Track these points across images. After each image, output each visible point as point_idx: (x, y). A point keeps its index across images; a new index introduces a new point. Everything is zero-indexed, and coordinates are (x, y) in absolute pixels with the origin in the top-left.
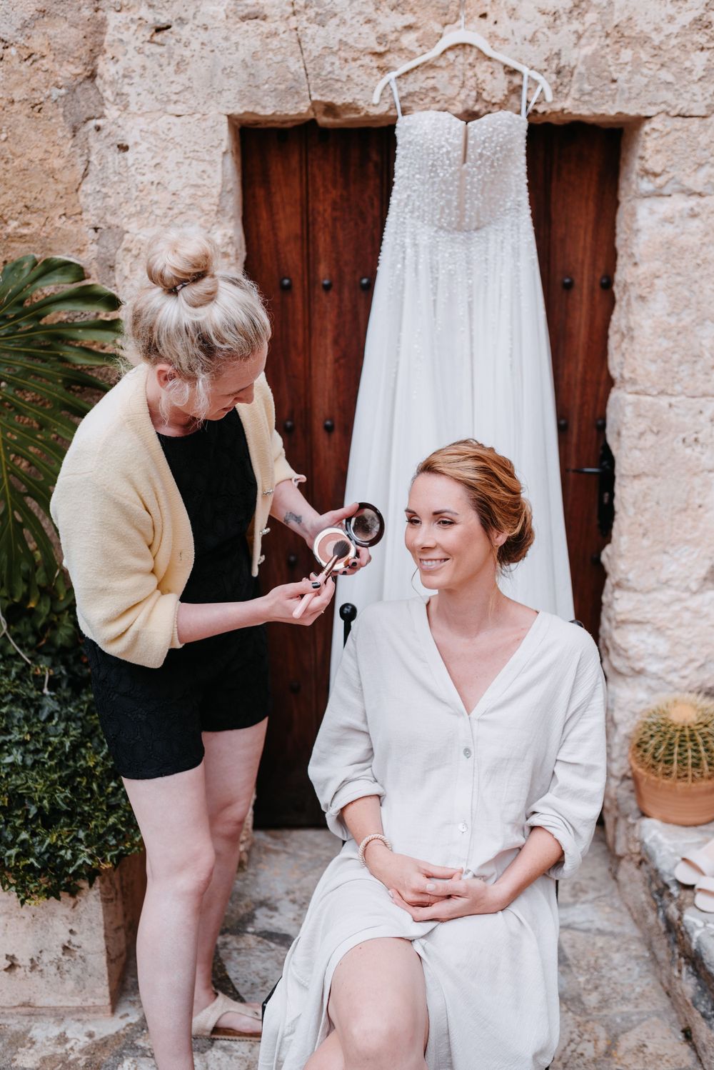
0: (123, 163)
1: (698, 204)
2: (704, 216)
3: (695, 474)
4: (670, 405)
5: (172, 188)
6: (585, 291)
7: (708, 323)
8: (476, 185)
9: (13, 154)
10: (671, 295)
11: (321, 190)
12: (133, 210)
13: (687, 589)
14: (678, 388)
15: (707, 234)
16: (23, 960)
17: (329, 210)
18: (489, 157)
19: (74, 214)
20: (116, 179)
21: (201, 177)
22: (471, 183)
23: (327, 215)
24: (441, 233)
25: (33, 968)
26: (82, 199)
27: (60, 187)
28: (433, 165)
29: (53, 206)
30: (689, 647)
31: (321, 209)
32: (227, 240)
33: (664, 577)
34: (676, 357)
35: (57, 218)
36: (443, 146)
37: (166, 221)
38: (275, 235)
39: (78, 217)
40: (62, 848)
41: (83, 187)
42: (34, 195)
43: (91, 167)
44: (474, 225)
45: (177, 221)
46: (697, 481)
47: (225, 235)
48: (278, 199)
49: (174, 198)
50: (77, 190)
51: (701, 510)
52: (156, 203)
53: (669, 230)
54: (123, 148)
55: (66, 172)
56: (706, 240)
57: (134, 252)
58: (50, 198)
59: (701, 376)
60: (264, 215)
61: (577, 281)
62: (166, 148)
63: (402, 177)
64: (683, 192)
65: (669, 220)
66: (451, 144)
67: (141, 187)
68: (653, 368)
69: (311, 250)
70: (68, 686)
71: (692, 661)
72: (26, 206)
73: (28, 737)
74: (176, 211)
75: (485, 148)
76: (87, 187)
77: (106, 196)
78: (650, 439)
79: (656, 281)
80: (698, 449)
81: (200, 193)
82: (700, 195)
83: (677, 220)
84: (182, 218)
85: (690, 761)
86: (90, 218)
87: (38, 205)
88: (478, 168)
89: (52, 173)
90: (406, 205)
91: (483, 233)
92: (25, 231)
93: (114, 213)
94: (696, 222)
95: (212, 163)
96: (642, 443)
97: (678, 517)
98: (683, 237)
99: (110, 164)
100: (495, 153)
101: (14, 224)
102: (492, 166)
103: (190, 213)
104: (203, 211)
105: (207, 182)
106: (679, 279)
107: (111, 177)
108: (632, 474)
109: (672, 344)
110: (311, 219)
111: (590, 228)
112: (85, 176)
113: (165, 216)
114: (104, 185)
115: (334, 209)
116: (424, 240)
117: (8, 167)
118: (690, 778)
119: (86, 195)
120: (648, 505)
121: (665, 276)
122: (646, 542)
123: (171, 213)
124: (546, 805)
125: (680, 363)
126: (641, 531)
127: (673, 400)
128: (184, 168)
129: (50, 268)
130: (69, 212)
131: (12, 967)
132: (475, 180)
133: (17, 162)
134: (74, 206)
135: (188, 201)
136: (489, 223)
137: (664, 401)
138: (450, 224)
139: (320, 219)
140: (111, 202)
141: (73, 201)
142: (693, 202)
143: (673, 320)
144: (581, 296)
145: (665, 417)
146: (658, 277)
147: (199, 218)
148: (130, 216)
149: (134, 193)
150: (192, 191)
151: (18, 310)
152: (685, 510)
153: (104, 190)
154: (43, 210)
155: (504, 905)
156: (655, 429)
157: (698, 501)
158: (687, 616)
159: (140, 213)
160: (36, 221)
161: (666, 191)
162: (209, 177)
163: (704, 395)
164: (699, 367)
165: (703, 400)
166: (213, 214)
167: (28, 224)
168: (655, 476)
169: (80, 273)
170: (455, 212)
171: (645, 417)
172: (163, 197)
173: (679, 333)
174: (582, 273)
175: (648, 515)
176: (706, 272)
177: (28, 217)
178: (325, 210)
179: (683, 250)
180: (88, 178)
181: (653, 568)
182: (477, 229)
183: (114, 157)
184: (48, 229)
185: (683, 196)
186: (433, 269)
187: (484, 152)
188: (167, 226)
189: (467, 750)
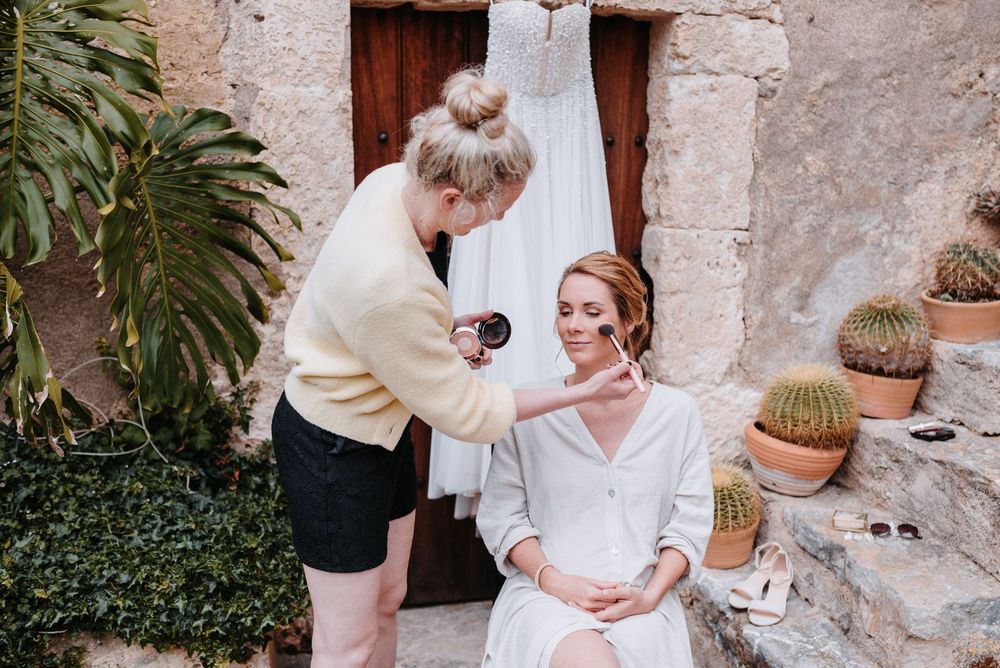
0: (259, 31)
1: (716, 82)
2: (720, 91)
3: (717, 290)
4: (698, 236)
5: (301, 53)
6: (623, 148)
7: (725, 172)
8: (556, 60)
9: (161, 19)
10: (698, 150)
11: (414, 61)
12: (266, 70)
13: (713, 382)
14: (704, 223)
15: (723, 104)
17: (420, 78)
18: (567, 39)
19: (214, 73)
20: (252, 44)
21: (327, 45)
22: (552, 58)
23: (418, 82)
24: (525, 97)
26: (221, 60)
27: (203, 49)
28: (522, 43)
29: (196, 65)
30: (715, 429)
31: (413, 76)
33: (695, 373)
34: (702, 198)
35: (199, 75)
36: (531, 29)
37: (296, 81)
38: (375, 96)
39: (217, 75)
41: (223, 50)
42: (179, 54)
43: (231, 33)
44: (552, 91)
45: (305, 81)
46: (719, 296)
48: (377, 66)
49: (303, 62)
50: (217, 52)
51: (722, 319)
52: (287, 65)
53: (695, 100)
54: (260, 18)
55: (209, 36)
56: (722, 108)
57: (267, 106)
58: (194, 58)
59: (720, 214)
60: (366, 80)
61: (617, 140)
62: (296, 20)
64: (704, 71)
65: (695, 93)
66: (538, 27)
67: (274, 51)
68: (685, 207)
69: (404, 109)
70: (207, 486)
71: (717, 440)
72: (171, 64)
73: (193, 527)
74: (304, 73)
75: (564, 31)
76: (227, 50)
77: (243, 58)
78: (684, 263)
79: (687, 140)
80: (719, 270)
81: (325, 59)
82: (717, 74)
83: (701, 93)
84: (310, 79)
85: (730, 514)
86: (229, 76)
87: (183, 63)
88: (559, 46)
89: (196, 37)
91: (557, 98)
92: (170, 85)
93: (250, 73)
94: (715, 95)
95: (336, 34)
96: (677, 266)
97: (704, 325)
98: (704, 106)
99: (248, 31)
102: (569, 46)
103: (316, 74)
104: (328, 73)
105: (333, 49)
106: (703, 138)
107: (248, 42)
108: (669, 291)
109: (699, 188)
110: (404, 84)
111: (627, 98)
112: (225, 40)
113: (295, 77)
114: (241, 49)
115: (423, 77)
116: (511, 103)
117: (157, 29)
118: (730, 528)
119: (226, 57)
120: (683, 315)
121: (693, 135)
122: (681, 346)
123: (300, 74)
124: (672, 530)
125: (705, 203)
126: (678, 336)
127: (700, 232)
128: (313, 37)
129: (202, 116)
130: (210, 70)
132: (556, 56)
133: (164, 26)
134: (214, 65)
135: (315, 65)
136: (562, 91)
137: (694, 233)
138: (532, 90)
139: (412, 85)
140: (248, 63)
141: (214, 62)
142: (712, 79)
143: (699, 170)
144: (621, 150)
145: (695, 245)
146: (687, 136)
147: (324, 79)
148: (265, 75)
149: (268, 57)
150: (319, 57)
151: (175, 152)
152: (710, 319)
153: (242, 53)
154: (187, 68)
155: (654, 606)
156: (687, 255)
157: (720, 312)
158: (713, 404)
159: (272, 73)
160: (180, 77)
161: (692, 71)
162: (334, 45)
163: (723, 228)
164: (718, 206)
165: (722, 232)
166: (336, 76)
167: (173, 79)
168: (688, 292)
169: (227, 122)
170: (537, 81)
171: (679, 245)
172: (293, 61)
173: (704, 180)
174: (621, 134)
175: (683, 325)
176: (722, 134)
177: (173, 74)
178: (416, 78)
179: (706, 116)
180: (227, 42)
181: (687, 366)
182: (553, 95)
183: (251, 25)
184: (191, 84)
185: (705, 74)
187: (565, 35)
188: (296, 86)
189: (611, 491)
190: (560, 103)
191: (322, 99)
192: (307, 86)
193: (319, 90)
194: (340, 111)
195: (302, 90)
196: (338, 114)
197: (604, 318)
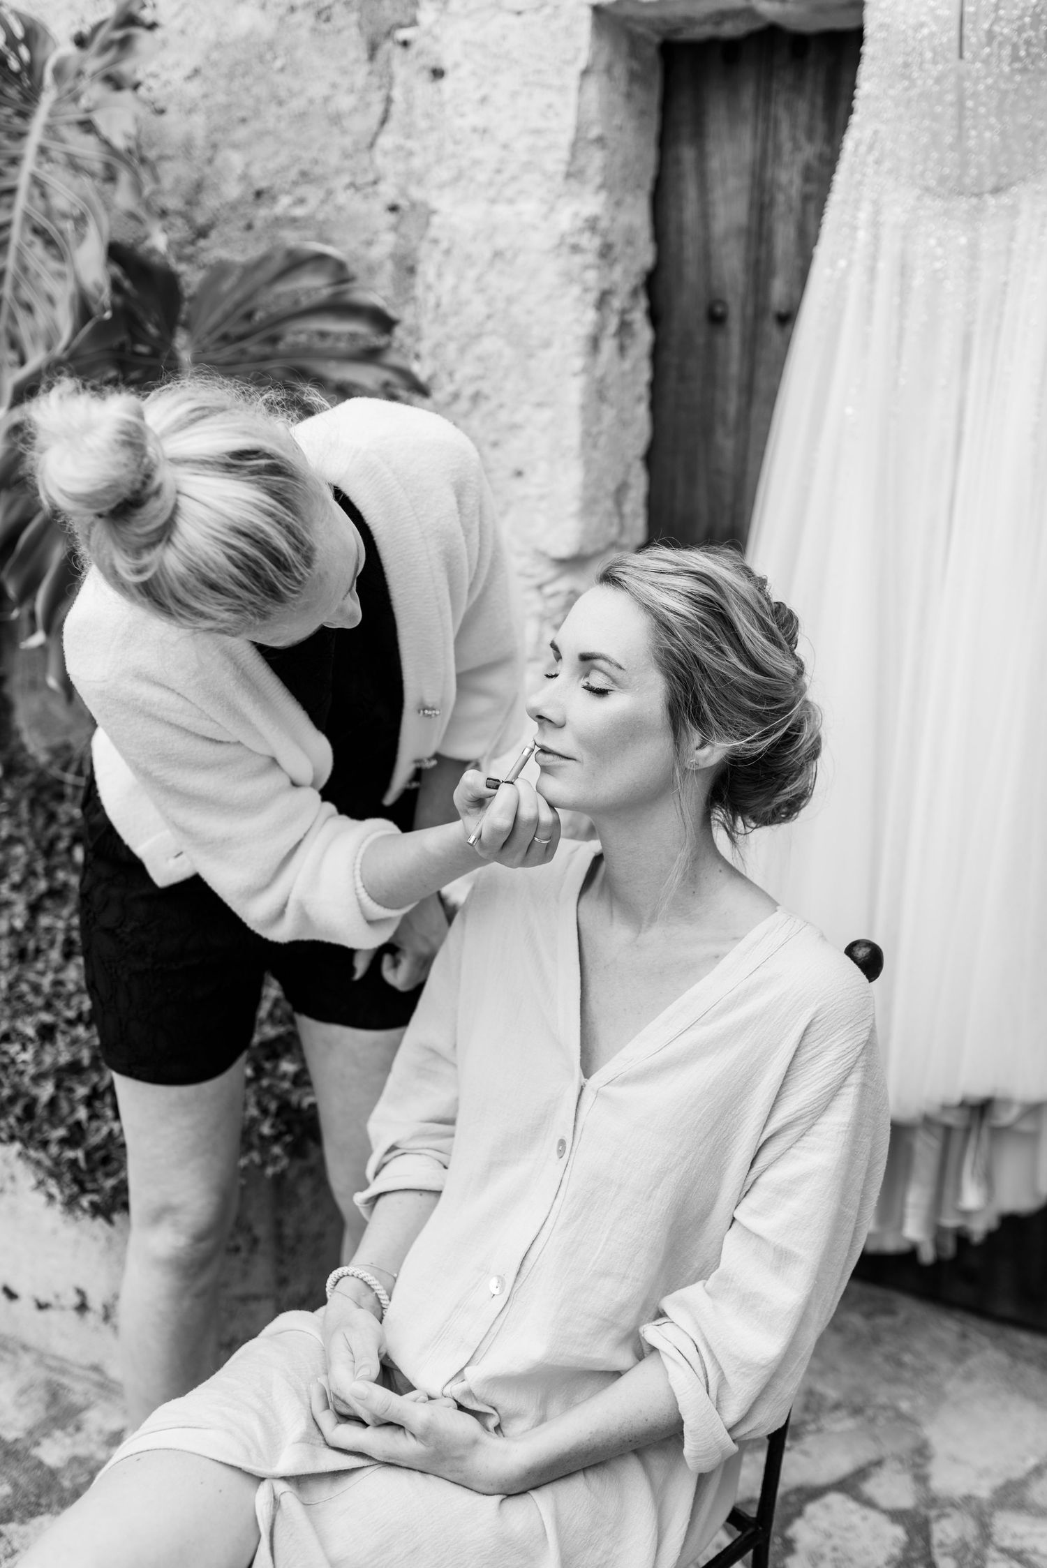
0: (436, 98)
5: (502, 137)
8: (984, 99)
9: (289, 90)
11: (788, 146)
12: (446, 175)
16: (95, 1302)
17: (797, 181)
18: (1007, 39)
19: (367, 186)
20: (425, 125)
21: (545, 116)
22: (975, 95)
23: (794, 192)
24: (928, 201)
25: (107, 1317)
26: (379, 160)
27: (348, 141)
28: (906, 65)
29: (338, 172)
31: (785, 180)
32: (579, 223)
35: (341, 191)
36: (922, 25)
37: (492, 192)
38: (707, 227)
39: (370, 190)
41: (380, 140)
42: (314, 154)
43: (393, 108)
44: (989, 182)
45: (509, 192)
47: (576, 215)
48: (714, 164)
49: (504, 153)
50: (372, 145)
52: (480, 162)
54: (438, 74)
55: (357, 116)
57: (444, 245)
58: (333, 159)
62: (496, 71)
63: (868, 96)
66: (936, 19)
67: (459, 136)
69: (763, 253)
72: (302, 173)
74: (506, 176)
75: (997, 20)
76: (386, 140)
77: (410, 154)
81: (542, 144)
84: (515, 187)
86: (388, 191)
87: (318, 170)
88: (986, 62)
89: (336, 119)
90: (871, 148)
91: (1005, 199)
92: (299, 212)
93: (420, 182)
95: (562, 90)
99: (419, 102)
100: (1020, 30)
101: (285, 201)
102: (1015, 58)
103: (527, 177)
104: (544, 173)
105: (554, 124)
107: (419, 121)
110: (766, 199)
112: (384, 121)
113: (490, 184)
114: (408, 136)
115: (806, 179)
116: (894, 214)
117: (283, 111)
119: (386, 154)
123: (499, 178)
128: (522, 102)
129: (297, 262)
130: (360, 180)
131: (82, 1307)
132: (981, 87)
133: (294, 103)
134: (366, 170)
135: (525, 158)
136: (1023, 179)
138: (942, 180)
139: (782, 199)
140: (417, 163)
141: (366, 163)
147: (539, 186)
148: (442, 186)
149: (450, 147)
150: (531, 140)
151: (246, 327)
153: (408, 144)
154: (324, 178)
159: (457, 178)
160: (313, 195)
162: (557, 115)
166: (559, 179)
167: (303, 201)
169: (340, 273)
170: (952, 156)
172: (487, 152)
177: (303, 190)
178: (791, 183)
180: (388, 125)
182: (996, 190)
183: (423, 88)
184: (328, 208)
186: (904, 271)
187: (997, 29)
188: (493, 201)
189: (562, 1142)
190: (1014, 211)
191: (535, 228)
192: (511, 201)
193: (530, 208)
194: (565, 250)
195: (502, 211)
196: (558, 255)
197: (618, 703)
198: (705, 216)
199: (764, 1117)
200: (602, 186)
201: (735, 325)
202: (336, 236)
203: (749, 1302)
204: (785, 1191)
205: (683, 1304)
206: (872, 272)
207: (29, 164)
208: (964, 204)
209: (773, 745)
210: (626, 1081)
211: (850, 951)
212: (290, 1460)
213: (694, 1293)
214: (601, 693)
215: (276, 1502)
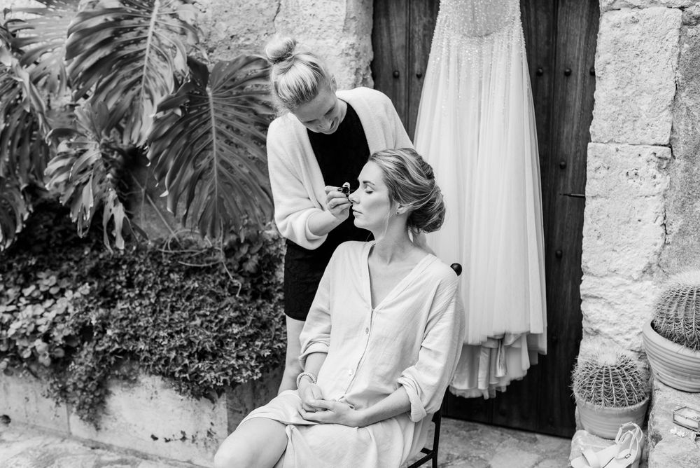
0: (297, 4)
1: (638, 14)
2: (641, 22)
3: (635, 198)
4: (617, 150)
5: (320, 17)
6: (579, 78)
7: (645, 94)
8: (480, 7)
10: (617, 76)
11: (418, 18)
12: (301, 30)
13: (630, 277)
14: (623, 138)
15: (643, 34)
16: (189, 436)
17: (422, 30)
19: (271, 34)
20: (293, 13)
21: (335, 10)
23: (420, 34)
24: (465, 38)
25: (193, 441)
26: (276, 25)
27: (265, 19)
29: (261, 29)
30: (632, 319)
31: (417, 30)
32: (348, 46)
33: (613, 267)
34: (621, 117)
35: (263, 36)
37: (317, 36)
40: (203, 371)
41: (277, 18)
42: (252, 23)
43: (281, 7)
44: (484, 33)
45: (323, 36)
46: (637, 203)
47: (347, 43)
48: (393, 24)
49: (321, 23)
50: (274, 20)
51: (640, 223)
52: (312, 26)
53: (617, 32)
55: (268, 10)
56: (643, 38)
58: (260, 25)
59: (639, 130)
60: (385, 34)
61: (574, 71)
63: (444, 5)
64: (628, 6)
65: (617, 26)
67: (305, 17)
68: (605, 124)
69: (411, 54)
70: (251, 295)
71: (633, 329)
72: (248, 30)
74: (322, 30)
76: (279, 18)
77: (288, 23)
78: (603, 172)
79: (608, 66)
80: (638, 181)
81: (334, 20)
82: (639, 7)
83: (623, 26)
84: (325, 34)
87: (254, 29)
89: (261, 11)
90: (446, 21)
91: (490, 38)
92: (247, 43)
94: (637, 26)
96: (597, 175)
97: (623, 226)
98: (627, 36)
99: (290, 6)
101: (242, 39)
103: (329, 31)
104: (336, 29)
105: (338, 13)
106: (623, 65)
107: (291, 12)
108: (591, 195)
109: (618, 109)
110: (411, 36)
112: (278, 12)
113: (317, 33)
114: (287, 17)
115: (424, 29)
116: (454, 43)
117: (241, 8)
119: (279, 23)
120: (601, 217)
121: (614, 62)
122: (599, 242)
123: (319, 31)
125: (624, 122)
126: (596, 234)
127: (619, 146)
128: (327, 5)
129: (249, 61)
130: (269, 32)
131: (184, 439)
132: (479, 4)
133: (245, 6)
134: (271, 29)
135: (328, 24)
136: (495, 32)
137: (613, 147)
138: (469, 32)
139: (416, 36)
141: (271, 26)
142: (634, 12)
143: (619, 93)
144: (577, 80)
145: (613, 158)
146: (609, 63)
147: (334, 34)
148: (299, 34)
149: (302, 21)
150: (331, 18)
151: (232, 84)
152: (628, 222)
153: (287, 20)
154: (256, 31)
156: (606, 165)
157: (638, 217)
158: (630, 296)
159: (304, 32)
160: (253, 37)
161: (616, 6)
162: (339, 10)
163: (641, 144)
164: (638, 124)
165: (641, 147)
166: (341, 31)
167: (249, 39)
168: (607, 198)
170: (471, 24)
171: (599, 157)
172: (316, 22)
173: (623, 101)
174: (578, 66)
175: (601, 224)
176: (643, 60)
177: (249, 36)
178: (419, 30)
179: (626, 45)
180: (279, 13)
181: (605, 261)
182: (486, 35)
184: (258, 42)
185: (628, 9)
186: (458, 61)
188: (318, 39)
189: (367, 329)
190: (492, 42)
191: (333, 47)
192: (324, 39)
193: (331, 41)
194: (344, 55)
195: (321, 42)
196: (342, 57)
197: (374, 196)
198: (390, 42)
199: (427, 314)
200: (355, 33)
201: (402, 79)
202: (261, 51)
203: (428, 369)
204: (436, 335)
205: (409, 372)
206: (448, 60)
207: (152, 29)
208: (477, 39)
209: (423, 206)
210: (386, 308)
211: (452, 266)
212: (295, 419)
213: (412, 368)
214: (370, 192)
215: (292, 431)
